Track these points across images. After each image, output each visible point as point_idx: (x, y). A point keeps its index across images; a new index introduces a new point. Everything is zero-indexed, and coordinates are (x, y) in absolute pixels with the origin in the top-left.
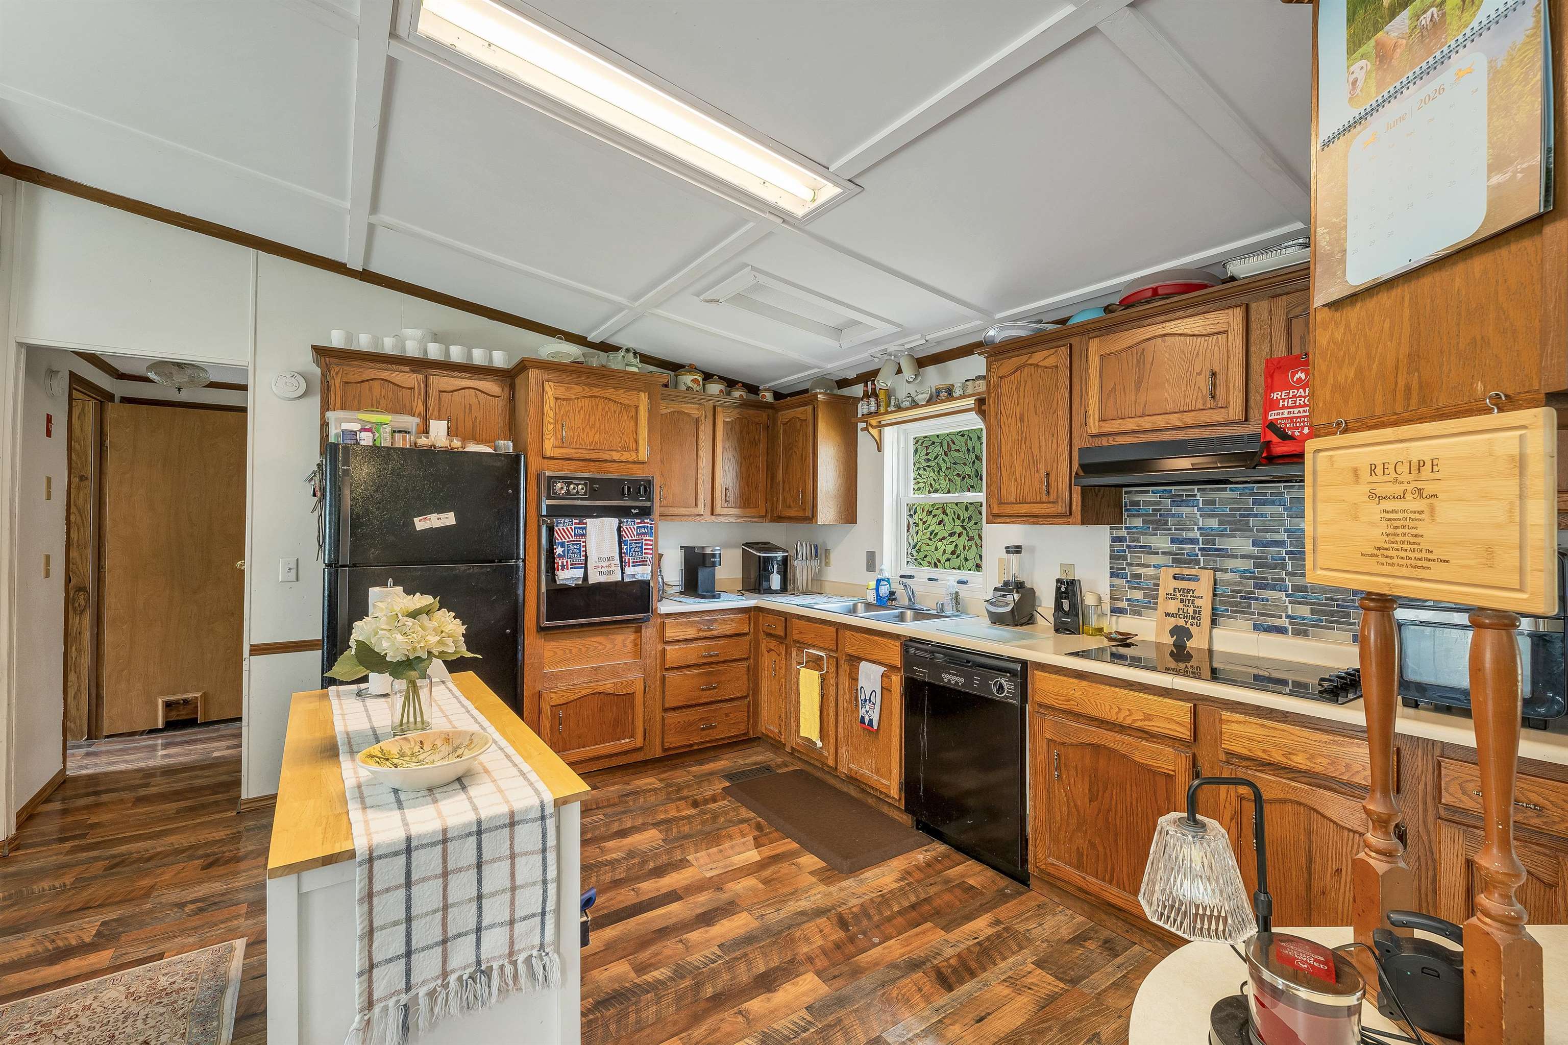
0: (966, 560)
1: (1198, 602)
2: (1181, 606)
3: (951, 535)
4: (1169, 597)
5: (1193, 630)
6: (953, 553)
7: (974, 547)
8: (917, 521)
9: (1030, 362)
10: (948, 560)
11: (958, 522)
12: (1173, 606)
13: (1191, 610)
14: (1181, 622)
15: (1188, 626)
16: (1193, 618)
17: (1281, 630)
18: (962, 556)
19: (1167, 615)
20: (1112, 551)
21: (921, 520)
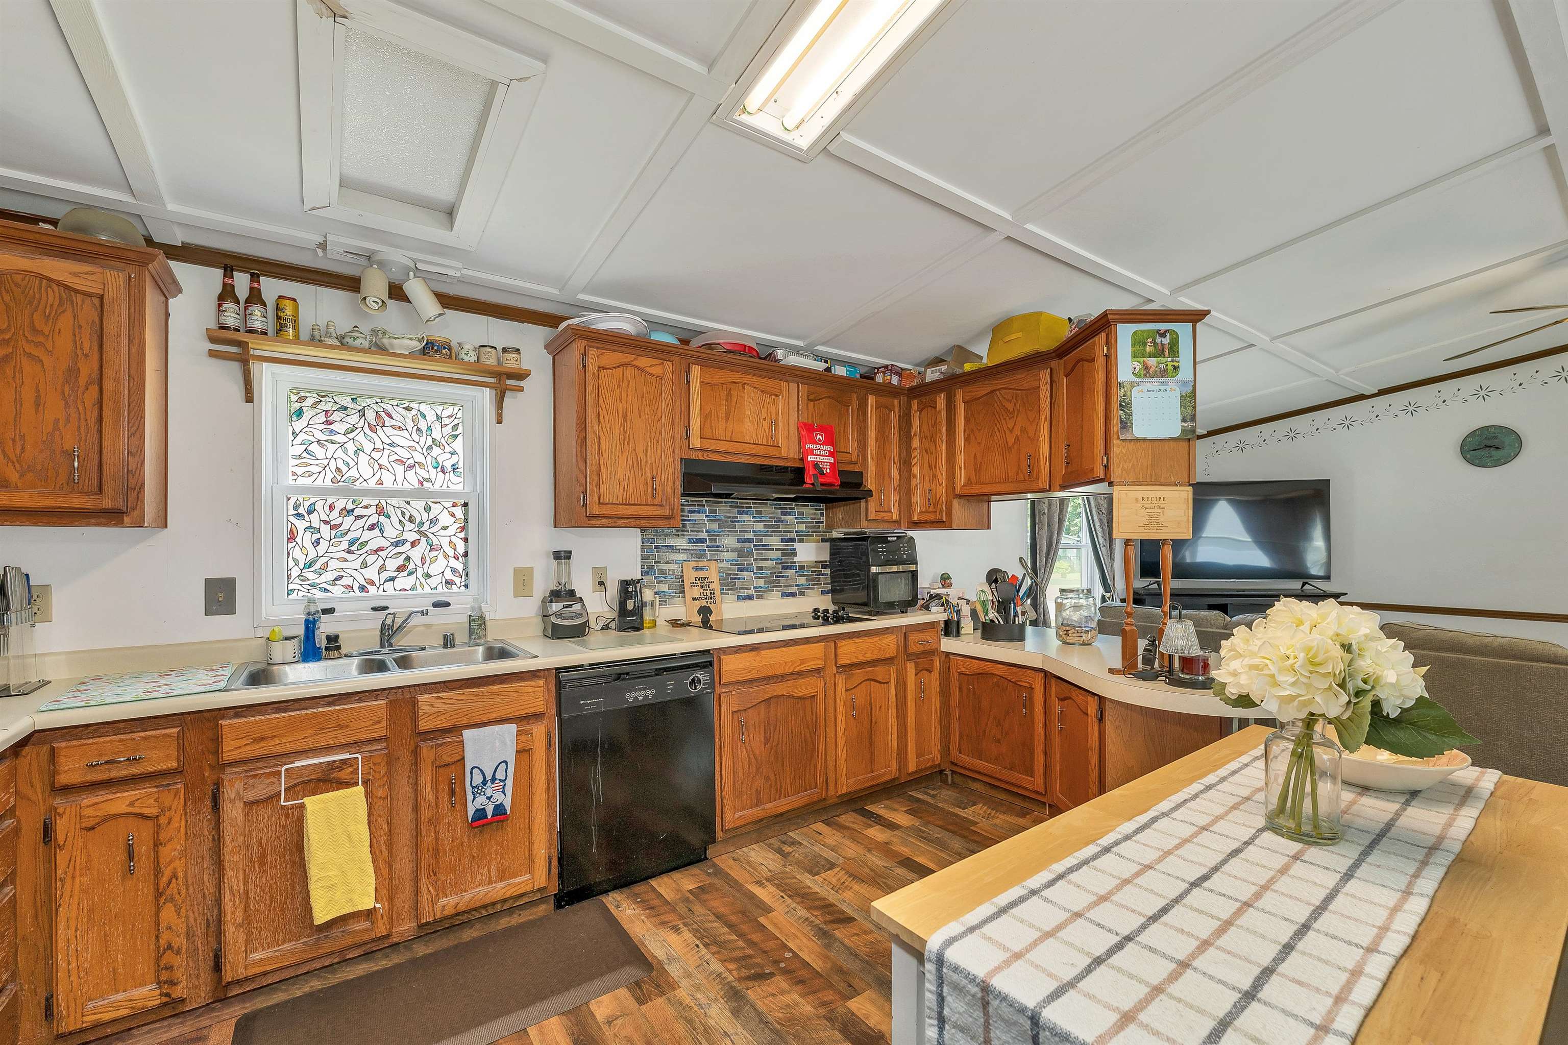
0: (428, 576)
1: (712, 586)
2: (702, 591)
3: (396, 544)
4: (693, 585)
5: (712, 607)
6: (401, 569)
7: (441, 557)
8: (316, 524)
9: (635, 363)
10: (392, 579)
11: (409, 526)
12: (696, 591)
13: (708, 592)
14: (704, 603)
15: (709, 605)
16: (711, 598)
17: (750, 597)
18: (420, 572)
19: (694, 599)
20: (642, 551)
21: (326, 522)
